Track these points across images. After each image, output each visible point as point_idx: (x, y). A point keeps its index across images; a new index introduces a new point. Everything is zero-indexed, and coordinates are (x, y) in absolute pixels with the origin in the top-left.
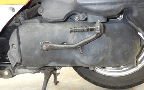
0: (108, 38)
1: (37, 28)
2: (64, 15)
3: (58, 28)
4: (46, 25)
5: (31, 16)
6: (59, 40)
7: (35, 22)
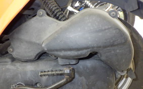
0: (81, 78)
1: (8, 69)
2: (35, 55)
3: (30, 68)
4: (18, 65)
5: (4, 52)
6: (32, 81)
7: (6, 62)
